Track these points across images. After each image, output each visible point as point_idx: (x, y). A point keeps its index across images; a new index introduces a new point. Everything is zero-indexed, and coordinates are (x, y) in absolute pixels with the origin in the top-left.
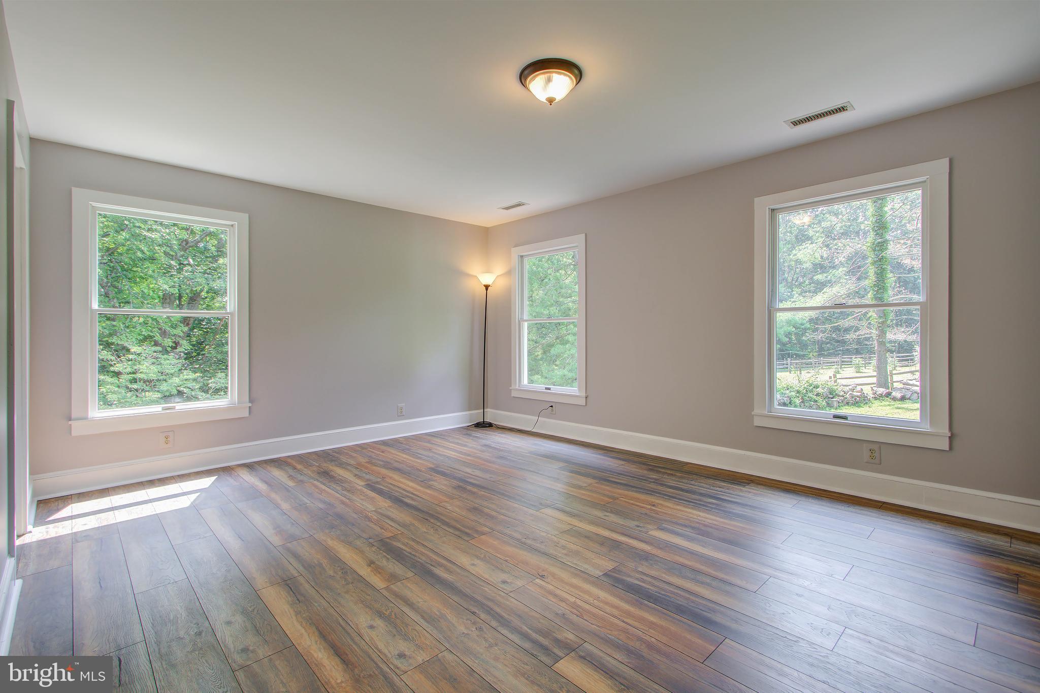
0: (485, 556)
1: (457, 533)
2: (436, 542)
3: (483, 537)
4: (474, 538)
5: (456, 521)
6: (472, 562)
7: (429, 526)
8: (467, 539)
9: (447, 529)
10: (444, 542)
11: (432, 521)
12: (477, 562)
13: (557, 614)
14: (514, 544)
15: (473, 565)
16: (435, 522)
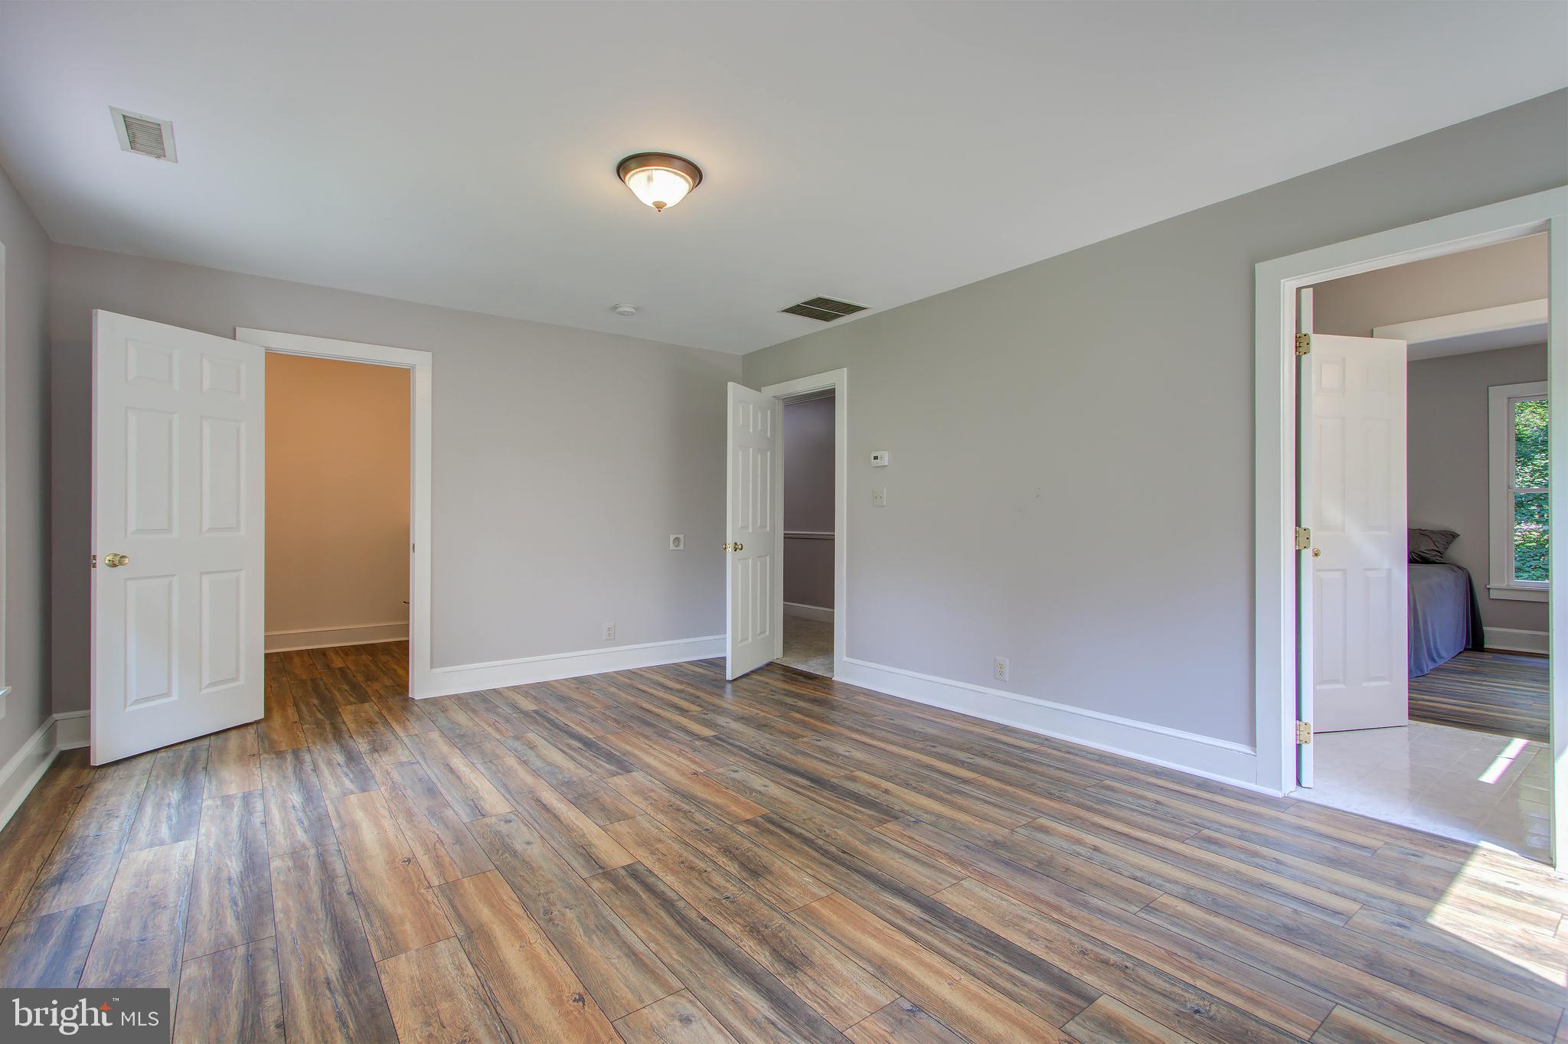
0: (751, 794)
1: (787, 825)
2: (816, 813)
3: (749, 816)
4: (762, 817)
5: (791, 846)
6: (766, 788)
7: (835, 839)
8: (774, 816)
9: (803, 832)
10: (804, 811)
11: (833, 849)
12: (762, 789)
13: (699, 752)
14: (709, 806)
15: (765, 786)
16: (827, 847)
